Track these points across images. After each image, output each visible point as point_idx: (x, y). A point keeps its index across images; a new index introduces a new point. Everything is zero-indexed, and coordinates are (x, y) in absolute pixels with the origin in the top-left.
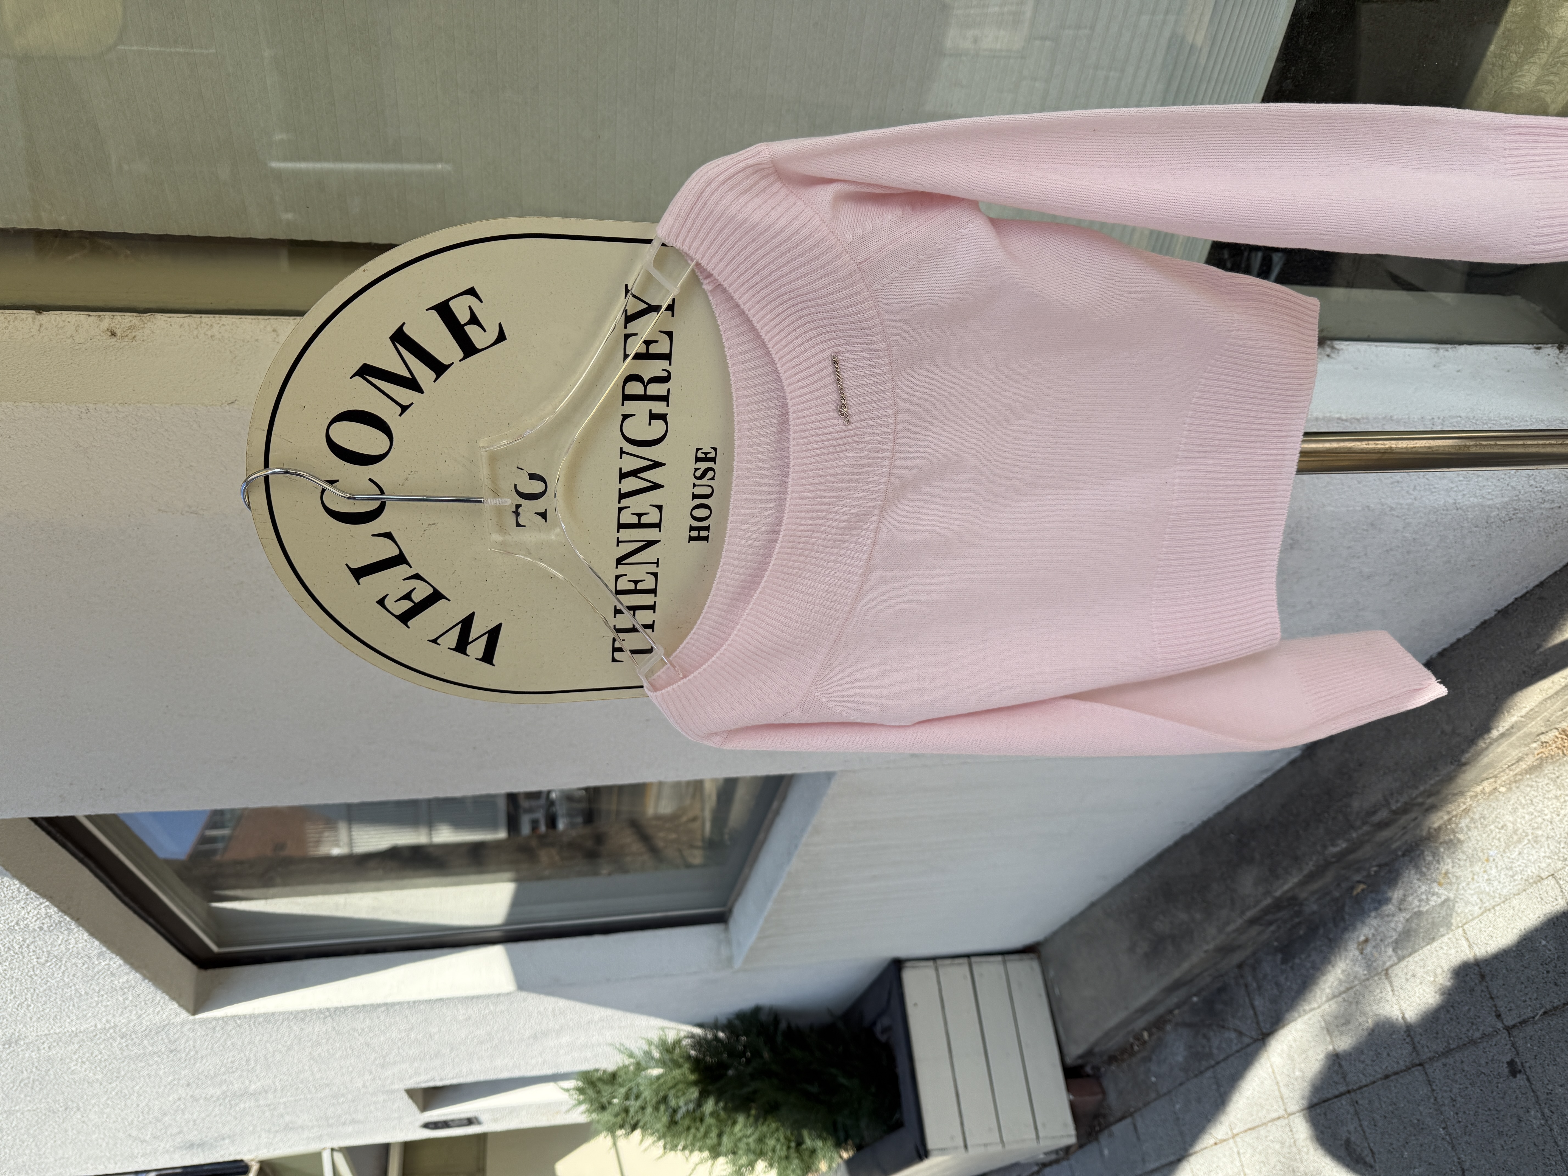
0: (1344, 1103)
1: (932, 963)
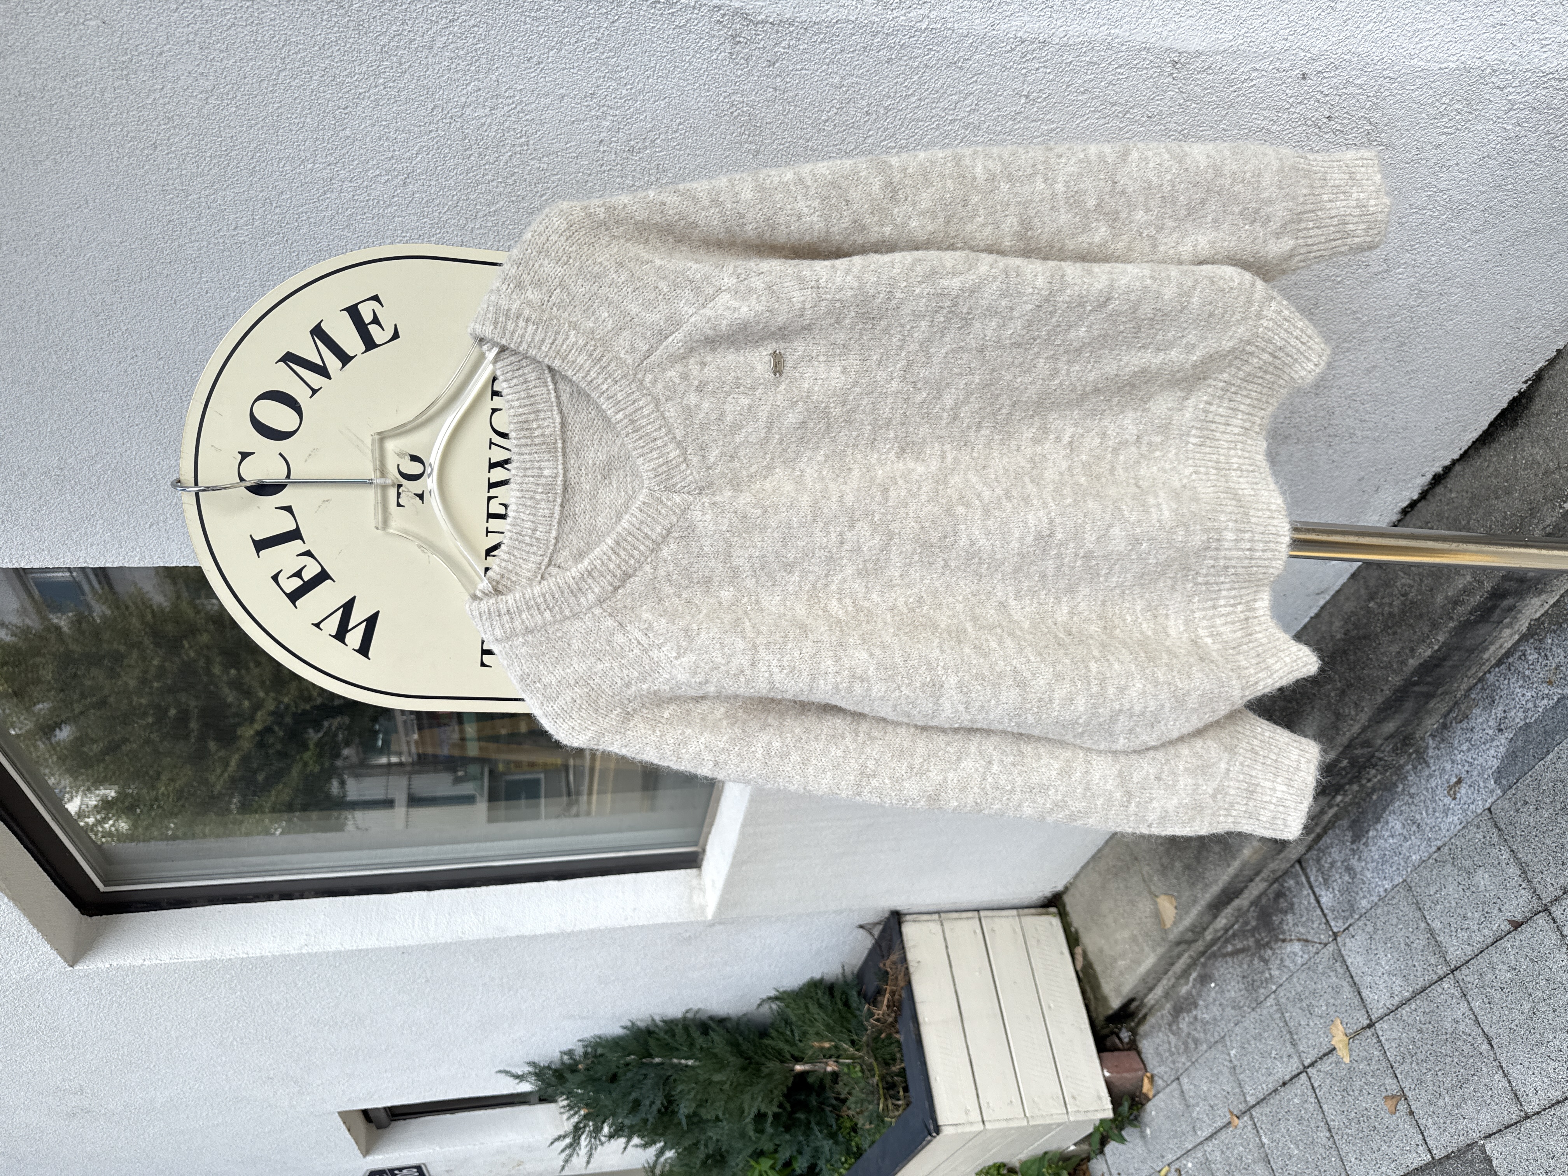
0: (1446, 986)
1: (936, 916)
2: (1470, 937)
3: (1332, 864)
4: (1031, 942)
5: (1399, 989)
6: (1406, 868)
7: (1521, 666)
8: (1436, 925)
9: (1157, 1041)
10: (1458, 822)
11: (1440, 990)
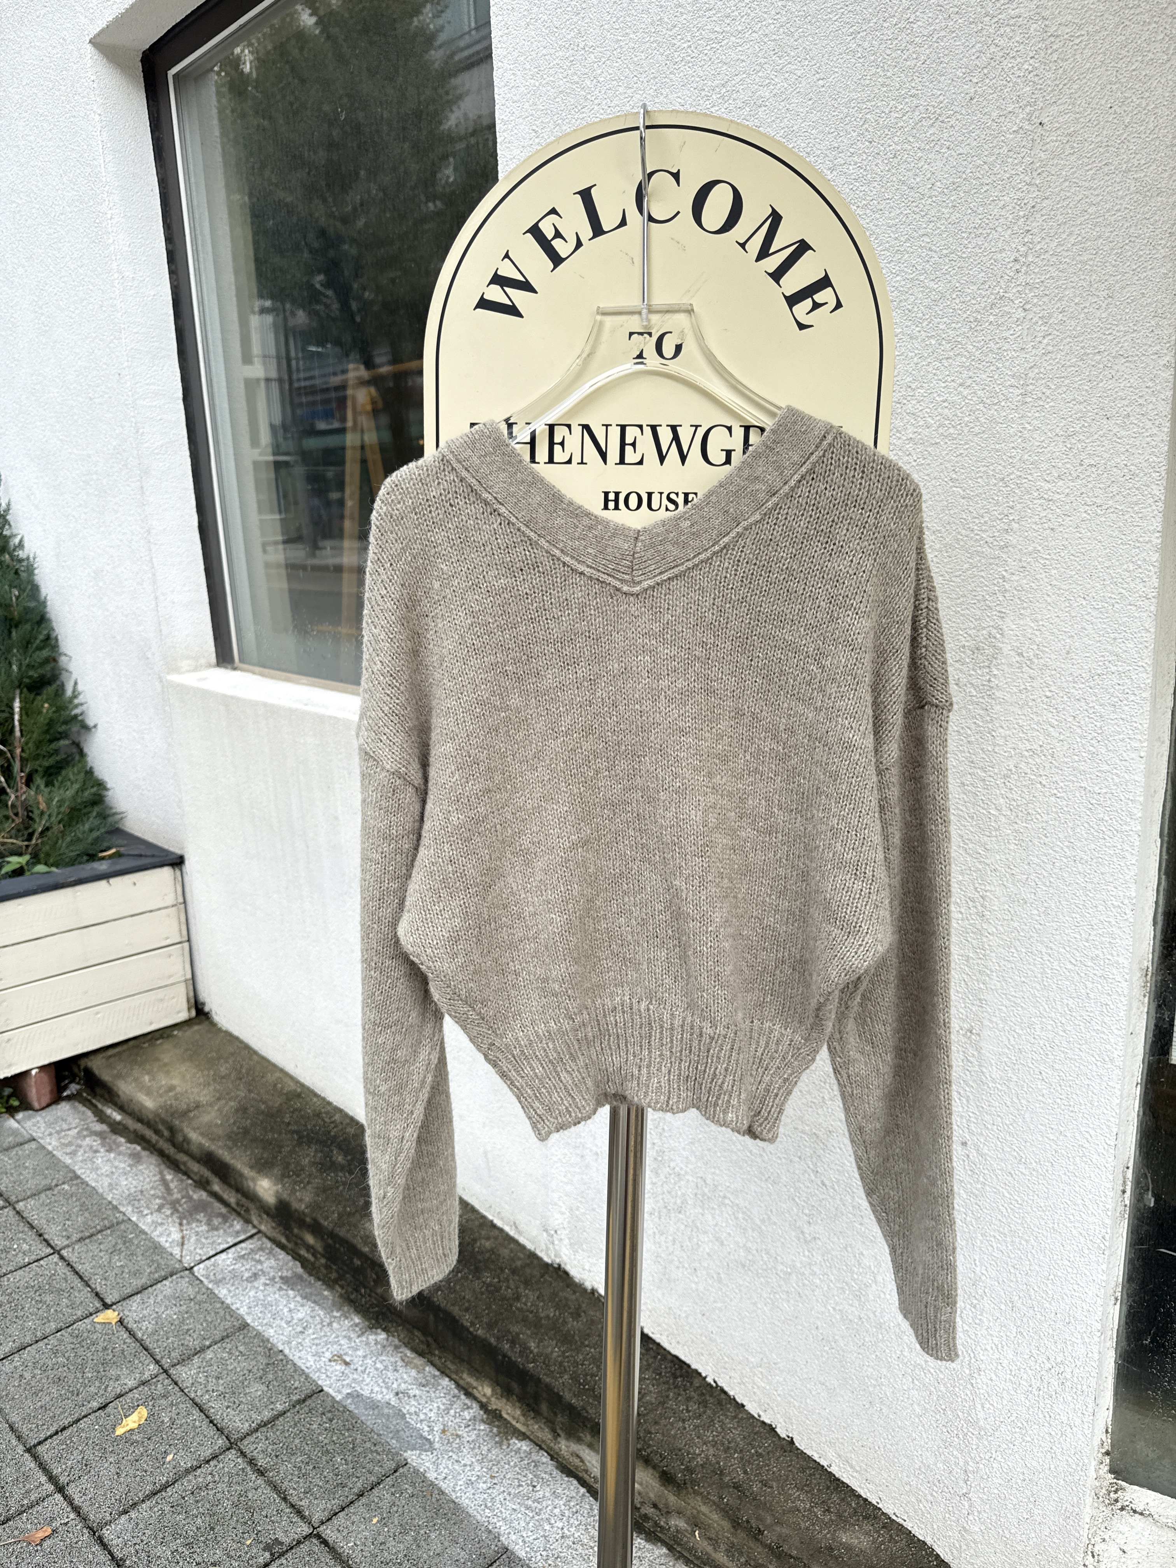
1: (181, 900)
2: (201, 1384)
3: (259, 1262)
4: (161, 994)
5: (144, 1328)
6: (261, 1325)
7: (457, 1406)
8: (209, 1354)
9: (70, 1119)
10: (308, 1365)
11: (146, 1362)
